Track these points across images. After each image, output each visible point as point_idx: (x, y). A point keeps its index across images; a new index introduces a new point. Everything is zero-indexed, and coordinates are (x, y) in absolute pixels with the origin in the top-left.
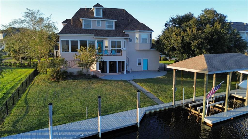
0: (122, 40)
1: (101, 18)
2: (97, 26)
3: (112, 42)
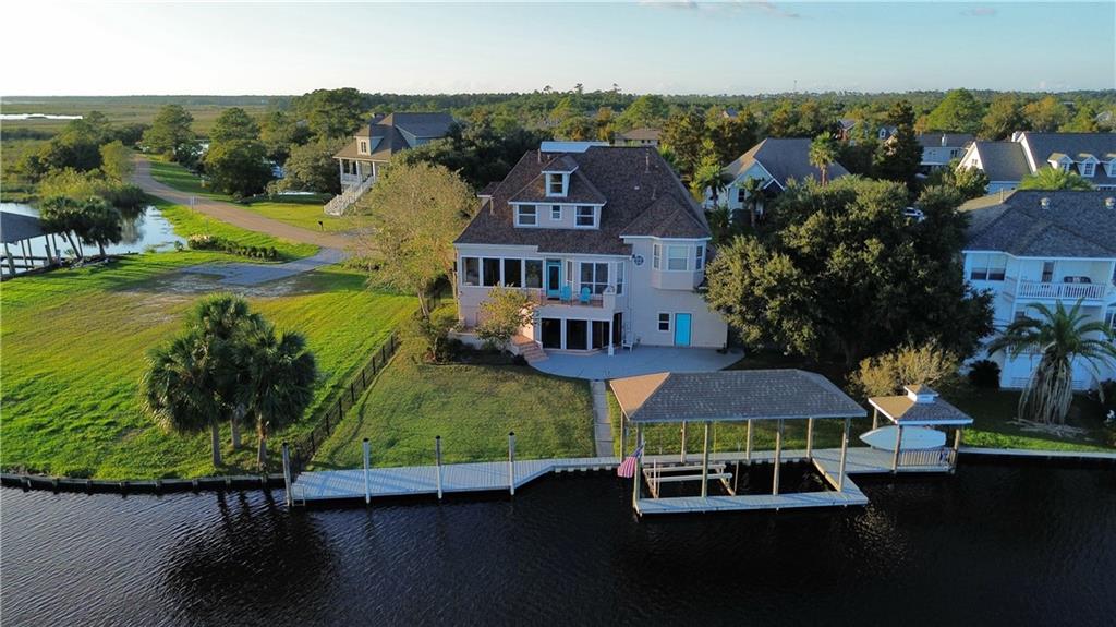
0: (612, 262)
1: (562, 200)
2: (551, 219)
3: (584, 265)
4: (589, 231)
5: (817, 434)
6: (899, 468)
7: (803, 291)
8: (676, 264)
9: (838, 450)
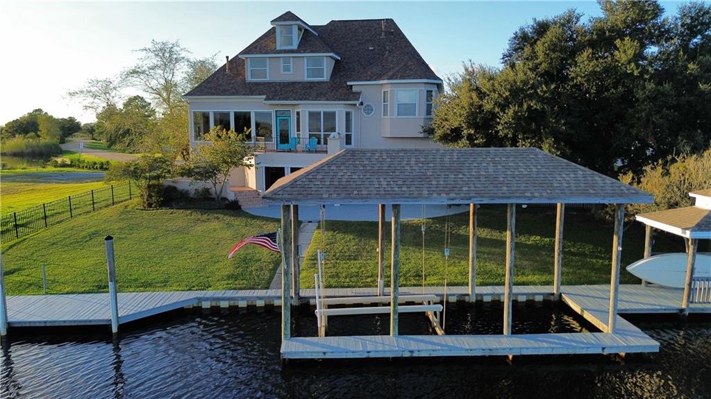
0: (339, 109)
1: (292, 51)
2: (282, 72)
3: (311, 114)
4: (319, 83)
5: (565, 269)
6: (691, 306)
7: (541, 99)
8: (406, 109)
9: (604, 287)
